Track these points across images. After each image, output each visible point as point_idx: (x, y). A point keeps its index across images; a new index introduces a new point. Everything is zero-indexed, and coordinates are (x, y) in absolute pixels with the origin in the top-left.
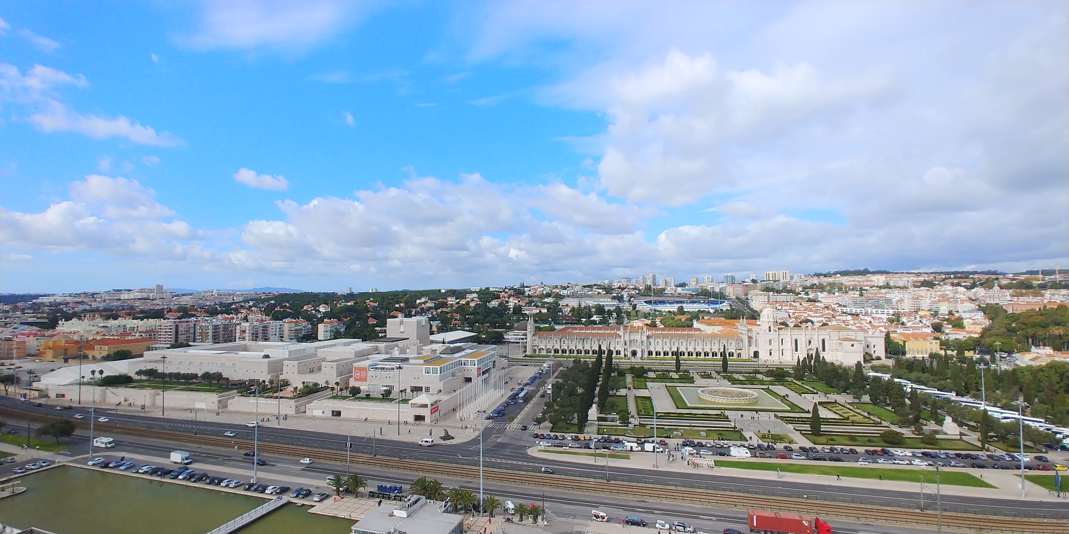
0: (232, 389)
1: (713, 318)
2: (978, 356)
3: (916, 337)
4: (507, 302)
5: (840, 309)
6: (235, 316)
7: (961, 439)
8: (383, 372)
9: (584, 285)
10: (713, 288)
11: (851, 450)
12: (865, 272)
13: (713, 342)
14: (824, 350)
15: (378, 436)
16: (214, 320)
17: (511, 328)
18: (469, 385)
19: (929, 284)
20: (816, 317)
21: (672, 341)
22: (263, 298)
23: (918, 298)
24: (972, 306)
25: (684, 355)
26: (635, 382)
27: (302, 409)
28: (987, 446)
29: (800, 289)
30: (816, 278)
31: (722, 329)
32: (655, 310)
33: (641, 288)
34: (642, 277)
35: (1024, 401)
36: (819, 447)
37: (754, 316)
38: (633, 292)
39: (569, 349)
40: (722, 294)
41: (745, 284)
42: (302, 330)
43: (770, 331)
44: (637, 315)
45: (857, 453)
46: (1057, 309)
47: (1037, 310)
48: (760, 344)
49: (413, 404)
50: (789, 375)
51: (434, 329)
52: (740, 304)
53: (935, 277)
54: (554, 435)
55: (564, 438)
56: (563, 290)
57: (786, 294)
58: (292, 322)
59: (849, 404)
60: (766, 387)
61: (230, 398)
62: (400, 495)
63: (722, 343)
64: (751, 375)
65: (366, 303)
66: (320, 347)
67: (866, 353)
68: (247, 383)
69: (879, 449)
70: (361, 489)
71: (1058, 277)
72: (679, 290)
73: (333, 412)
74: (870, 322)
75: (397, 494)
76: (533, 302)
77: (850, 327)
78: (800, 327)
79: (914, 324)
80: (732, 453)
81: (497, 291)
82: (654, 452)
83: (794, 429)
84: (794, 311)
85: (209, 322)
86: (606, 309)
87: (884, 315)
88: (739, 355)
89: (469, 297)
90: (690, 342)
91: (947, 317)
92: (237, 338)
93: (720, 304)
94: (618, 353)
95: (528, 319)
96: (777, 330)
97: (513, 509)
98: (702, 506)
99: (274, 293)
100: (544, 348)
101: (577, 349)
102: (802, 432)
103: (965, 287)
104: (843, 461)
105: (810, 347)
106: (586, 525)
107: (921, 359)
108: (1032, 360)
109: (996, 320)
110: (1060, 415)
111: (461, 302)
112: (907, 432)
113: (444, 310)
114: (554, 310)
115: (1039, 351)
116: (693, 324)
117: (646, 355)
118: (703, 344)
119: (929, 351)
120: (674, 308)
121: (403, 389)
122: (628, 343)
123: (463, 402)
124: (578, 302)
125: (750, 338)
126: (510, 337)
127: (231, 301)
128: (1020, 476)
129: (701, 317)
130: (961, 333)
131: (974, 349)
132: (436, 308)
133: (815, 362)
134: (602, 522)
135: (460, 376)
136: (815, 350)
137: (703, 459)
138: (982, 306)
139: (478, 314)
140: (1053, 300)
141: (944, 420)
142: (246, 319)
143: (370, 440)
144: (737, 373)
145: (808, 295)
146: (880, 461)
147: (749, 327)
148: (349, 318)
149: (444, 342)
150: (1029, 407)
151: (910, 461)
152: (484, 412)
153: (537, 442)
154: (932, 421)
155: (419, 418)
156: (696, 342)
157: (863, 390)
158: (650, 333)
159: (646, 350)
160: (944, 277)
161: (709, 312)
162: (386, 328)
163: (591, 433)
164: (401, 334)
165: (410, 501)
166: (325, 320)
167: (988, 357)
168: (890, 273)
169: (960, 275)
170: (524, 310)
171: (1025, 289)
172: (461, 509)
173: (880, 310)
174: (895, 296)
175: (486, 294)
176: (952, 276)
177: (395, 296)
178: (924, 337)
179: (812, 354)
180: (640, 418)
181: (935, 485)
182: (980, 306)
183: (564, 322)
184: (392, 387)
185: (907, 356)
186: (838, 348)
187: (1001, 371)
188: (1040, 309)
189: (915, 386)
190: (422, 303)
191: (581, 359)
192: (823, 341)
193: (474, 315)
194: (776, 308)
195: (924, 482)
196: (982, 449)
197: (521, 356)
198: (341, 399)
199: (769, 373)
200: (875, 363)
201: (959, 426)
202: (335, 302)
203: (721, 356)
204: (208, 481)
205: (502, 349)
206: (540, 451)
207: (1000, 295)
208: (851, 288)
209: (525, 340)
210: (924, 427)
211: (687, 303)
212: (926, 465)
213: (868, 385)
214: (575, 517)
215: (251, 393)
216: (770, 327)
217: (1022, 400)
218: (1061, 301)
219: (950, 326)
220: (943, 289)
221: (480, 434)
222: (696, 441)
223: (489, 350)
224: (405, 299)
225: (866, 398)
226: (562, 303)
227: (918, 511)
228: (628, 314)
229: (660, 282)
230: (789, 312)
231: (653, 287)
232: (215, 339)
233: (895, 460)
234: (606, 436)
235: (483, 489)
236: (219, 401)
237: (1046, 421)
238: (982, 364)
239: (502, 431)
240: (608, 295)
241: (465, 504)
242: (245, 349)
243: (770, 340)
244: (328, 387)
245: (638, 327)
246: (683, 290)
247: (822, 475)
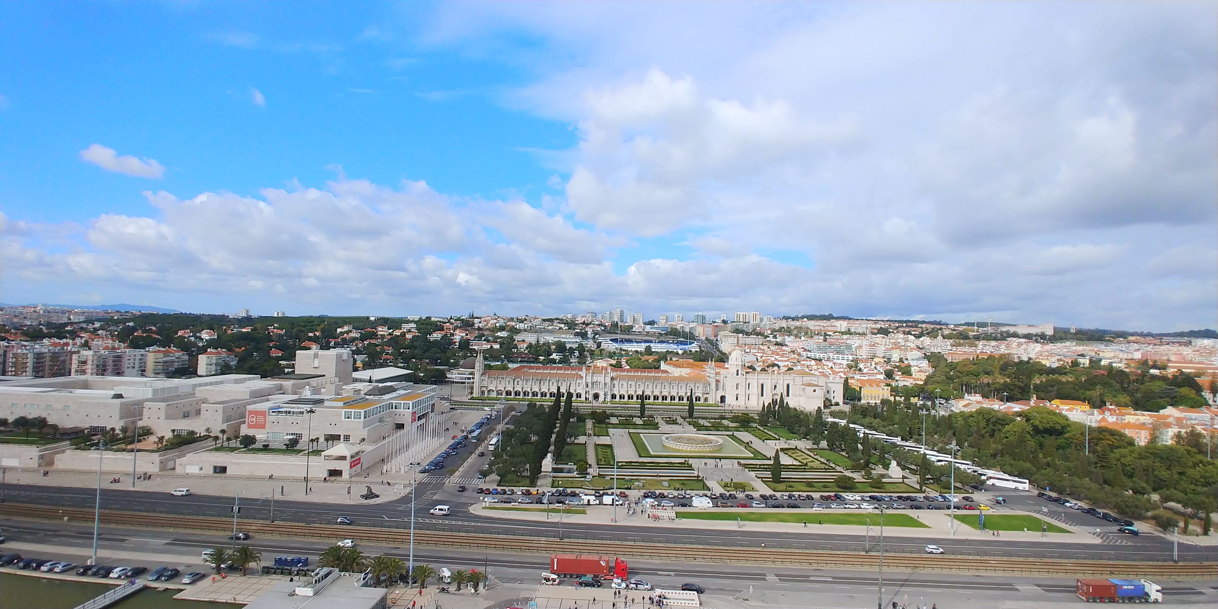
0: (62, 440)
1: (682, 360)
2: (922, 402)
3: (871, 383)
4: (452, 335)
5: (805, 353)
6: (71, 341)
7: (903, 482)
8: (289, 417)
9: (544, 318)
10: (683, 327)
11: (808, 496)
12: (829, 317)
13: (680, 385)
14: (788, 395)
15: (278, 497)
16: (37, 346)
17: (455, 366)
18: (401, 433)
19: (884, 332)
20: (782, 361)
21: (638, 384)
22: (116, 318)
23: (874, 345)
24: (919, 354)
25: (649, 399)
26: (596, 428)
27: (170, 465)
28: (924, 487)
29: (769, 332)
30: (784, 321)
31: (691, 371)
32: (621, 349)
33: (607, 324)
34: (608, 312)
35: (956, 445)
36: (778, 495)
37: (723, 358)
38: (599, 329)
39: (524, 391)
40: (692, 334)
41: (716, 324)
42: (174, 362)
43: (738, 375)
44: (601, 355)
45: (813, 499)
46: (987, 359)
47: (971, 359)
48: (727, 388)
49: (328, 456)
50: (753, 420)
51: (359, 364)
52: (709, 345)
53: (890, 325)
54: (501, 490)
55: (513, 492)
56: (520, 323)
57: (755, 336)
58: (159, 351)
59: (808, 449)
60: (731, 433)
61: (58, 453)
62: (305, 569)
63: (690, 386)
64: (717, 421)
65: (268, 329)
66: (200, 385)
67: (826, 398)
68: (86, 432)
69: (833, 494)
70: (252, 565)
71: (990, 330)
72: (648, 328)
73: (215, 468)
74: (832, 368)
75: (302, 568)
76: (484, 336)
77: (813, 372)
78: (767, 371)
79: (869, 370)
80: (694, 504)
81: (440, 322)
82: (612, 505)
83: (756, 476)
84: (762, 354)
85: (28, 348)
86: (568, 346)
87: (844, 361)
88: (706, 399)
89: (405, 327)
90: (656, 385)
91: (898, 364)
92: (73, 371)
93: (690, 344)
94: (579, 396)
95: (477, 355)
96: (744, 373)
97: (449, 577)
98: (661, 561)
99: (134, 312)
100: (494, 390)
101: (533, 391)
102: (763, 479)
103: (914, 335)
104: (799, 507)
105: (775, 392)
106: (535, 590)
107: (874, 405)
108: (965, 406)
109: (938, 368)
110: (985, 458)
111: (395, 333)
112: (857, 477)
113: (373, 341)
114: (508, 345)
115: (971, 398)
116: (660, 366)
117: (609, 398)
118: (670, 388)
119: (881, 397)
120: (642, 347)
121: (314, 438)
122: (590, 385)
123: (392, 454)
124: (536, 337)
125: (717, 381)
126: (454, 376)
127: (65, 320)
128: (950, 515)
129: (669, 359)
130: (908, 380)
131: (919, 396)
132: (362, 339)
133: (779, 407)
134: (552, 585)
135: (390, 423)
136: (780, 396)
137: (664, 511)
138: (928, 354)
139: (416, 347)
140: (984, 351)
141: (890, 464)
142: (86, 345)
143: (266, 502)
144: (703, 418)
145: (776, 338)
146: (833, 507)
147: (717, 370)
148: (243, 348)
149: (370, 381)
150: (960, 450)
151: (859, 505)
152: (419, 464)
153: (481, 498)
154: (880, 466)
155: (335, 473)
156: (663, 386)
157: (822, 435)
158: (614, 374)
159: (609, 393)
160: (897, 325)
161: (677, 353)
162: (294, 362)
163: (544, 487)
164: (315, 369)
165: (319, 576)
166: (209, 350)
167: (929, 403)
168: (852, 319)
169: (910, 324)
170: (472, 345)
171: (962, 339)
172: (385, 581)
173: (841, 356)
174: (855, 342)
175: (427, 324)
176: (904, 325)
177: (309, 322)
178: (878, 383)
179: (776, 400)
180: (599, 468)
181: (880, 527)
182: (925, 354)
183: (519, 359)
184: (300, 436)
185: (862, 401)
186: (801, 393)
187: (939, 417)
188: (973, 359)
189: (867, 431)
190: (345, 332)
191: (537, 403)
192: (788, 386)
193: (410, 349)
194: (745, 351)
195: (870, 525)
196: (921, 491)
197: (466, 399)
198: (228, 451)
199: (735, 419)
200: (833, 408)
201: (902, 469)
202: (224, 327)
203: (688, 400)
204: (21, 564)
205: (445, 390)
206: (484, 508)
207: (943, 345)
208: (816, 332)
209: (472, 380)
210: (873, 472)
211: (655, 342)
212: (872, 508)
213: (826, 430)
214: (522, 581)
215: (92, 445)
216: (738, 371)
217: (955, 444)
218: (991, 352)
219: (900, 373)
220: (896, 337)
221: (412, 490)
222: (658, 492)
223: (428, 391)
224: (322, 326)
225: (824, 444)
226: (518, 338)
227: (863, 553)
228: (592, 353)
229: (628, 319)
230: (757, 356)
231: (620, 324)
232: (37, 372)
233: (846, 504)
234: (561, 489)
235: (414, 556)
236: (41, 457)
237: (973, 463)
238: (924, 410)
239: (440, 486)
240: (571, 331)
241: (390, 575)
242: (85, 385)
243: (737, 385)
244: (210, 437)
245: (602, 367)
246: (651, 328)
247: (779, 523)
